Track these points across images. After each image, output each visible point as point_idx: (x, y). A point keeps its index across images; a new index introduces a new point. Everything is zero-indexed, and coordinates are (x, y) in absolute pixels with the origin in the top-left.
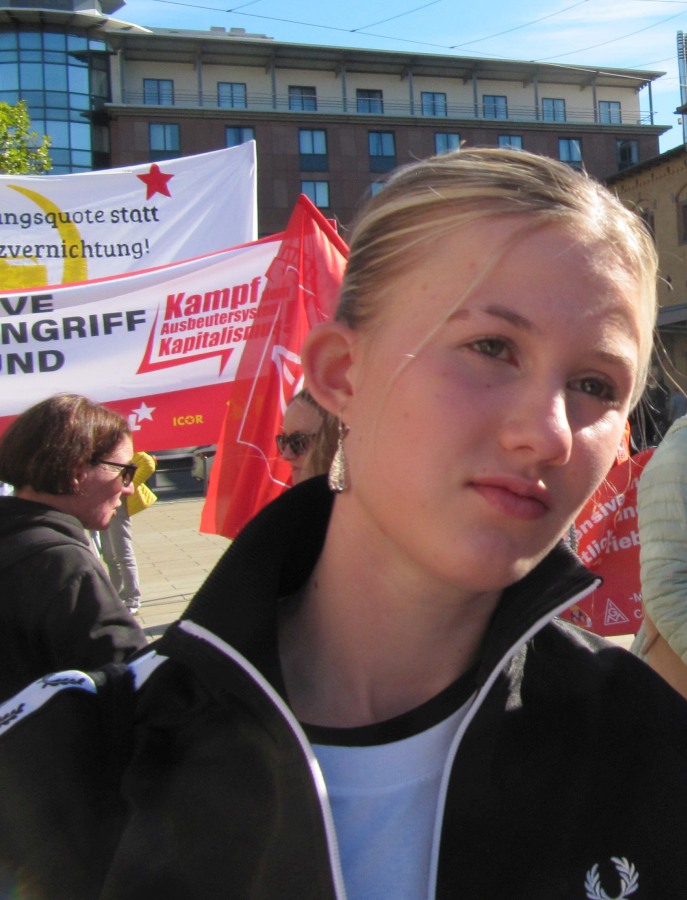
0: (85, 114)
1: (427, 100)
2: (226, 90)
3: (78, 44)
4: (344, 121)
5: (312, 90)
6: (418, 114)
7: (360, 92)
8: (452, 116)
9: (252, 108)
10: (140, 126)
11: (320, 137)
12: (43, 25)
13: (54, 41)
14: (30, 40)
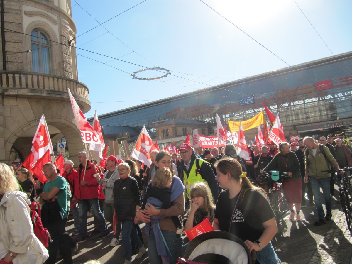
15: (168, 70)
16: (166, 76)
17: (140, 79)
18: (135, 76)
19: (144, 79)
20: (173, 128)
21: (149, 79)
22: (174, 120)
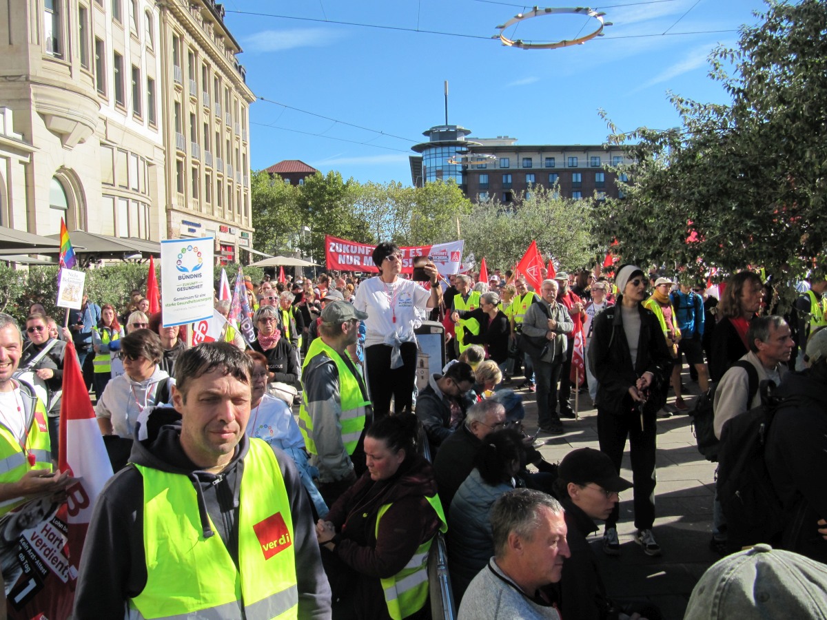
0: (460, 172)
1: (570, 161)
2: (502, 161)
3: (459, 149)
4: (541, 171)
5: (530, 159)
6: (567, 167)
7: (547, 159)
8: (579, 167)
9: (511, 168)
10: (476, 175)
11: (533, 176)
12: (449, 145)
13: (452, 149)
14: (445, 149)
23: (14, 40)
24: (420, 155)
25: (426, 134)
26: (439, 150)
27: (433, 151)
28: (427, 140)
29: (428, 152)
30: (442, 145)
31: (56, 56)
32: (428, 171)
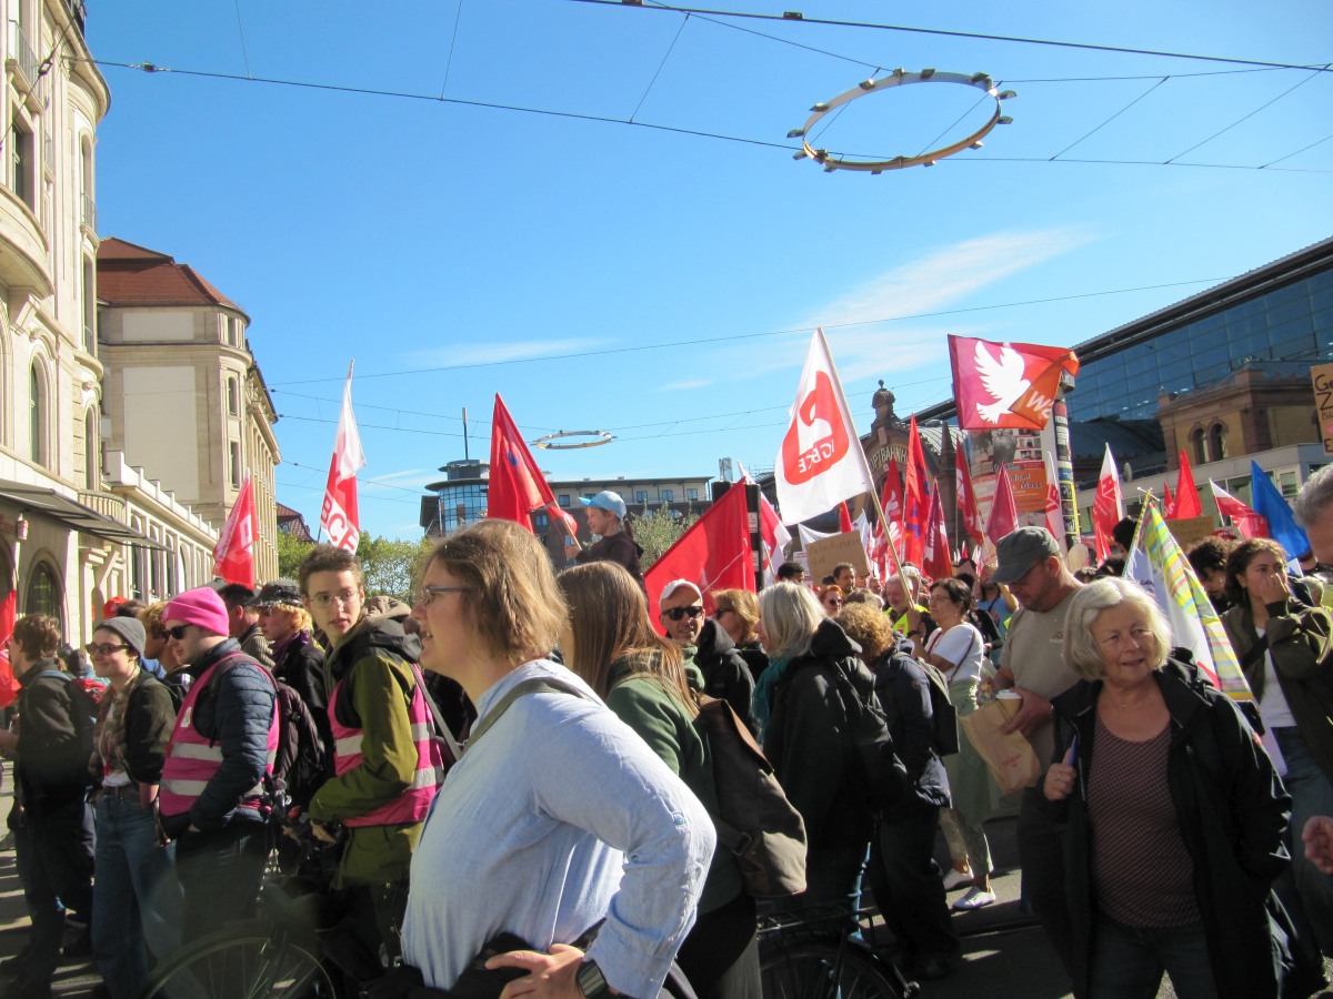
3: (483, 487)
5: (568, 496)
12: (472, 483)
13: (476, 488)
14: (467, 488)
15: (972, 74)
16: (998, 119)
17: (876, 168)
18: (830, 157)
19: (900, 162)
20: (1246, 411)
21: (926, 160)
22: (1249, 370)
23: (214, 480)
24: (435, 494)
25: (443, 469)
26: (460, 489)
27: (452, 490)
28: (443, 477)
29: (446, 492)
30: (462, 484)
31: (235, 487)
32: (447, 514)
